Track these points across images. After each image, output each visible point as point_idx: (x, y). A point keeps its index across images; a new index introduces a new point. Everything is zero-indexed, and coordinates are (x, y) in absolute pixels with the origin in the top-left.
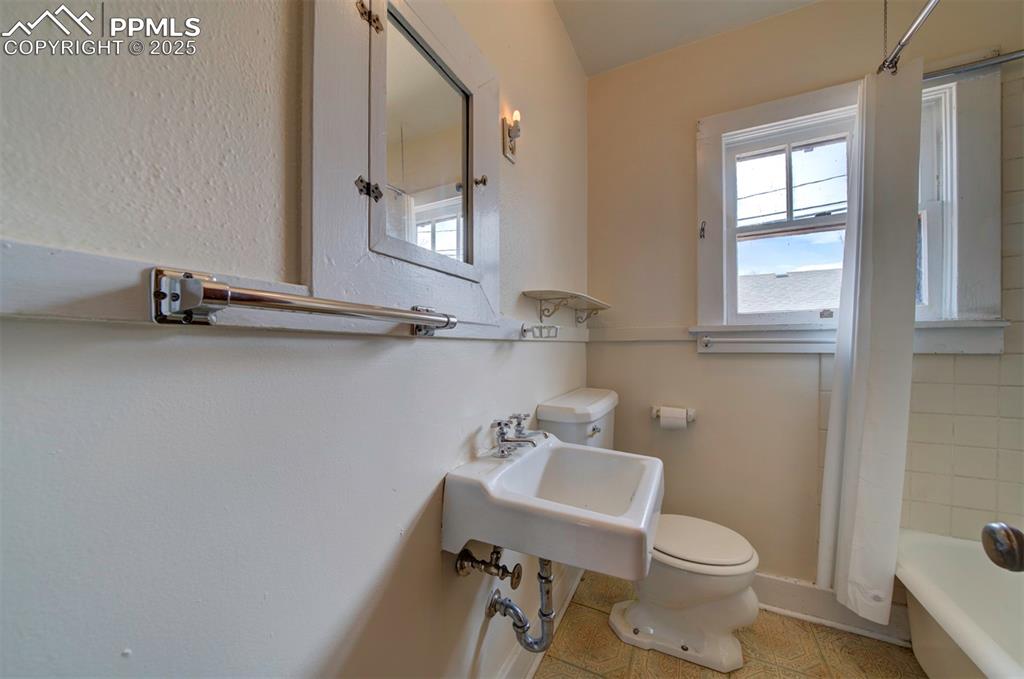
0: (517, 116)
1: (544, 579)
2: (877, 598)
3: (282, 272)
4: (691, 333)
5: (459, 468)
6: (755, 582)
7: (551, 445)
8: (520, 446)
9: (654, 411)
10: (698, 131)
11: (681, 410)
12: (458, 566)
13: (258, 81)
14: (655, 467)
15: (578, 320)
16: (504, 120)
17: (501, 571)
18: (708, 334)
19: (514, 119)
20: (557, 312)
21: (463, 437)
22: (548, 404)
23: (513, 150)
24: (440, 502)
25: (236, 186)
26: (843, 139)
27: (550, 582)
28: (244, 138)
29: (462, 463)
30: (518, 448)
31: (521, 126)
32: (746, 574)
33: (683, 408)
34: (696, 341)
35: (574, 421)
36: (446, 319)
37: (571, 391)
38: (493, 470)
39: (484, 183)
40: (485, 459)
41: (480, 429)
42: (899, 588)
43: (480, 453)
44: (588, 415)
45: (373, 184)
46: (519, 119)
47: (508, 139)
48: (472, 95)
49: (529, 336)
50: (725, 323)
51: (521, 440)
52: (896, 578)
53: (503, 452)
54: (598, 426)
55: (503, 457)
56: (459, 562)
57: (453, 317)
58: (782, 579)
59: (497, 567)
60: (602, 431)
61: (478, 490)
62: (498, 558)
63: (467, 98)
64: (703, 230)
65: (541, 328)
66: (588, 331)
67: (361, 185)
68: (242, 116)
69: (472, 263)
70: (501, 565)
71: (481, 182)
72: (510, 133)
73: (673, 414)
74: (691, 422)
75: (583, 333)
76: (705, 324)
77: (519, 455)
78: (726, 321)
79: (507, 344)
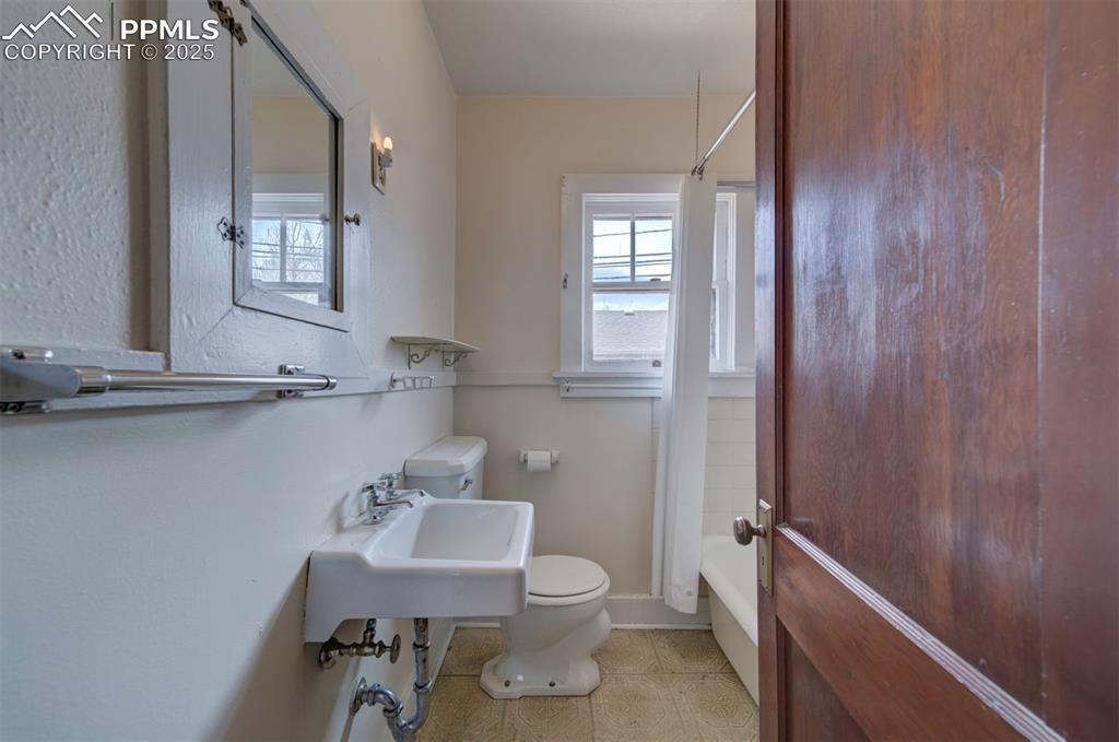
0: (388, 143)
1: (420, 647)
2: (690, 594)
3: (127, 336)
4: (555, 378)
5: (324, 543)
6: (607, 604)
7: (424, 504)
8: (391, 508)
9: (522, 456)
10: (563, 185)
11: (543, 453)
12: (322, 657)
13: (91, 96)
14: (526, 510)
15: (445, 363)
16: (373, 146)
17: (377, 648)
18: (569, 380)
19: (386, 147)
20: (427, 358)
21: (329, 506)
22: (416, 458)
23: (383, 180)
24: (303, 586)
25: (67, 231)
26: (670, 218)
27: (427, 648)
28: (76, 171)
29: (328, 538)
30: (391, 511)
31: (393, 156)
32: (599, 597)
33: (547, 450)
34: (558, 386)
35: (447, 474)
36: (326, 381)
37: (438, 441)
38: (367, 539)
39: (357, 223)
40: (353, 528)
41: (346, 496)
42: (703, 581)
43: (347, 523)
44: (462, 466)
45: (237, 226)
46: (391, 147)
47: (378, 168)
48: (342, 120)
49: (399, 385)
50: (583, 370)
51: (393, 503)
52: (700, 574)
53: (375, 518)
54: (470, 478)
55: (374, 523)
56: (323, 654)
57: (333, 378)
58: (628, 597)
59: (372, 645)
60: (474, 483)
61: (355, 563)
62: (372, 636)
63: (336, 121)
64: (565, 280)
65: (414, 380)
66: (455, 374)
67: (223, 229)
68: (71, 140)
69: (342, 311)
70: (376, 642)
71: (353, 220)
72: (380, 161)
73: (538, 458)
74: (554, 464)
75: (450, 377)
76: (566, 370)
77: (393, 519)
78: (583, 368)
79: (375, 396)
